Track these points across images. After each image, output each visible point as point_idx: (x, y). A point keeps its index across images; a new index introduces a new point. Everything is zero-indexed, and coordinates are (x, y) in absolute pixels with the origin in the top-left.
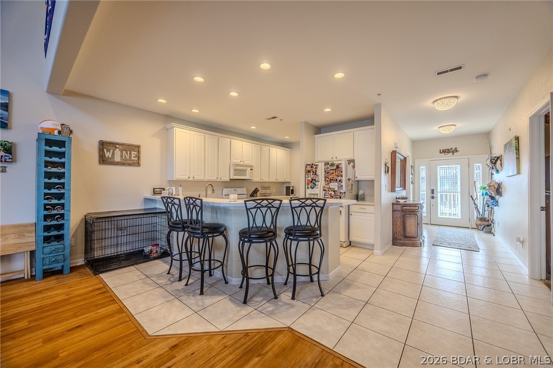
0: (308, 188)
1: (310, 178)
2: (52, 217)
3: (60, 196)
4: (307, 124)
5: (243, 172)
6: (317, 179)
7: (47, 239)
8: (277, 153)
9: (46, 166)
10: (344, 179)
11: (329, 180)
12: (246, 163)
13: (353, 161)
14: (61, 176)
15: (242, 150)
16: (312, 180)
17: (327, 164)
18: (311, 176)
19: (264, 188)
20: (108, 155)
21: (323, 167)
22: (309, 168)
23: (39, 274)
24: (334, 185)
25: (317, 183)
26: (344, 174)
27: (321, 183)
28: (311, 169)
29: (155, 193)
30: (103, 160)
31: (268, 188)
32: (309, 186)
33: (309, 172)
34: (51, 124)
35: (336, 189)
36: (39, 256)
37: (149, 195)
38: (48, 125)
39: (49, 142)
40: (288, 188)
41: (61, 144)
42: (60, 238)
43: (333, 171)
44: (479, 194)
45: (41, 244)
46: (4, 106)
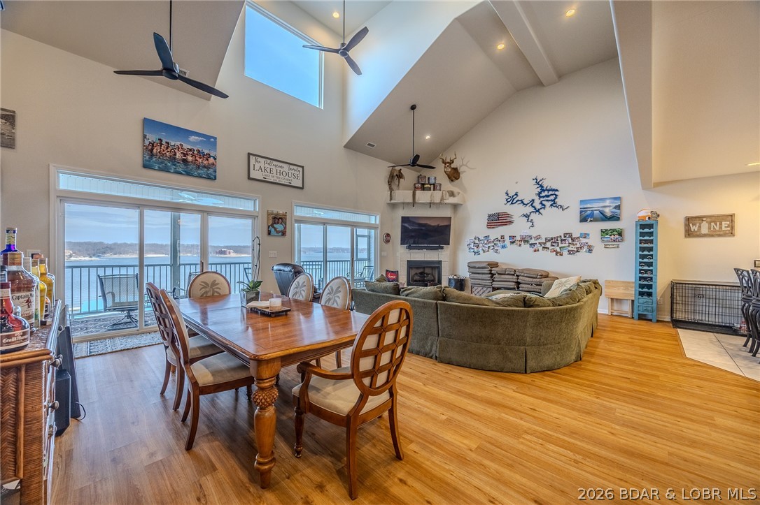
2: (645, 279)
3: (650, 264)
7: (641, 294)
9: (640, 243)
14: (651, 249)
20: (693, 228)
23: (636, 316)
29: (755, 266)
30: (689, 234)
34: (645, 213)
36: (636, 303)
38: (642, 214)
39: (642, 227)
41: (651, 226)
42: (650, 295)
45: (638, 296)
46: (618, 207)
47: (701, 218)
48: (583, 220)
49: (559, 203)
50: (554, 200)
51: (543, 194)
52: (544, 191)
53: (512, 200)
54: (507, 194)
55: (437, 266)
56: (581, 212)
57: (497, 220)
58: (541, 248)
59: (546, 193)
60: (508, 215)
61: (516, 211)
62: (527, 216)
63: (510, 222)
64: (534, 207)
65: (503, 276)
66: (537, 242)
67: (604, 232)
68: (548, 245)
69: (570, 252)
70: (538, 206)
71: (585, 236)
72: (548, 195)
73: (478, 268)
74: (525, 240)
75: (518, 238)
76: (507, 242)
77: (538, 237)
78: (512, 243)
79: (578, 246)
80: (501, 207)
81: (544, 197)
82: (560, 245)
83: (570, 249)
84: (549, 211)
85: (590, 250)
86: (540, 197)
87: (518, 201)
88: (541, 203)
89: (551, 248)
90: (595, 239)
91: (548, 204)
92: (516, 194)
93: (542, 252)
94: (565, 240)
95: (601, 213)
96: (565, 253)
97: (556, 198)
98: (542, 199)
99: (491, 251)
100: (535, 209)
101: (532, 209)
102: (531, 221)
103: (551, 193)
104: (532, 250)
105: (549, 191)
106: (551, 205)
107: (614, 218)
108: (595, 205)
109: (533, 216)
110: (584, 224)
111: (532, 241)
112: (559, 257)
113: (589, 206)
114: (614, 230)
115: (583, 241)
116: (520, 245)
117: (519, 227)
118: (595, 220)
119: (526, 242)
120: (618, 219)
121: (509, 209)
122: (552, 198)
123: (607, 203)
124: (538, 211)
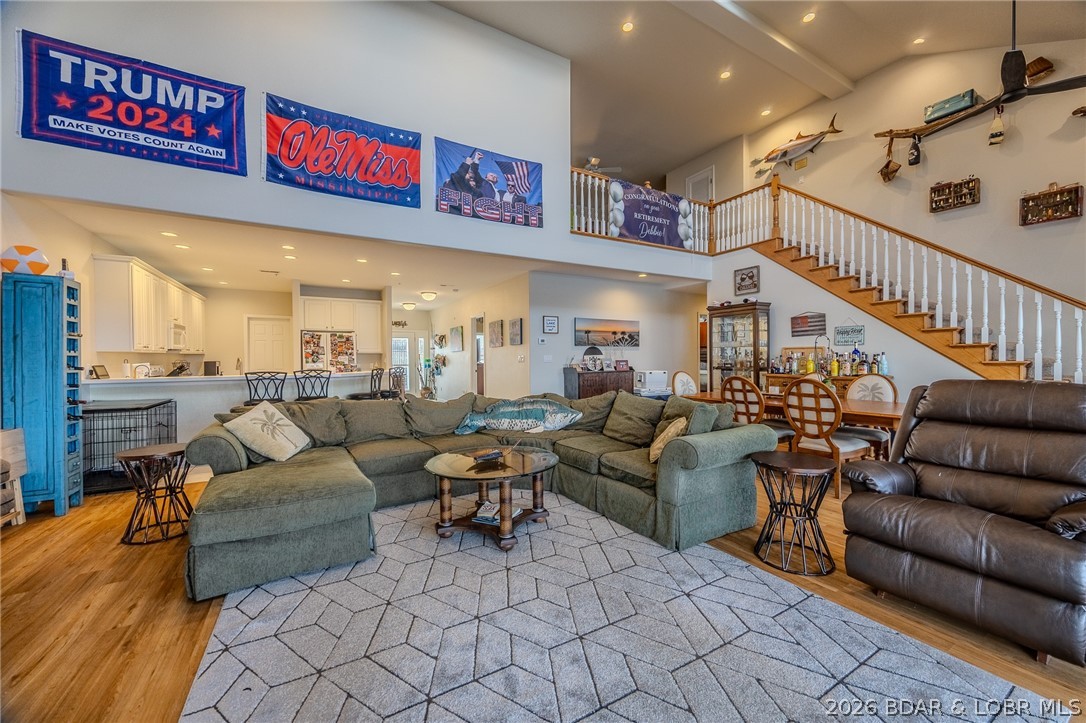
0: (307, 362)
1: (310, 351)
5: (178, 336)
6: (320, 351)
10: (355, 352)
11: (336, 352)
12: (178, 321)
15: (174, 295)
16: (313, 352)
17: (333, 335)
18: (311, 348)
21: (329, 338)
22: (307, 337)
25: (320, 356)
26: (354, 347)
27: (327, 356)
28: (310, 340)
32: (310, 360)
33: (308, 342)
35: (346, 363)
40: (207, 364)
41: (74, 294)
43: (342, 343)
44: (423, 367)
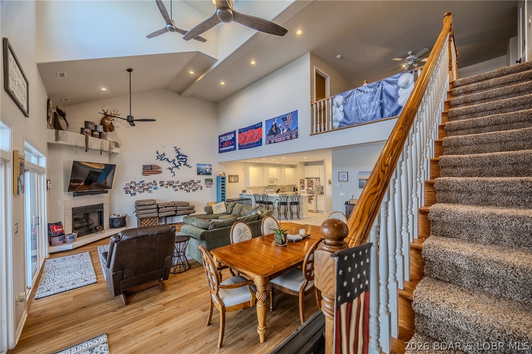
2: (223, 200)
3: (224, 194)
4: (300, 162)
5: (273, 182)
6: (304, 186)
8: (289, 171)
9: (222, 185)
10: (314, 186)
11: (309, 186)
12: (275, 177)
13: (319, 178)
14: (224, 188)
15: (273, 171)
17: (308, 179)
18: (302, 184)
19: (282, 188)
21: (307, 181)
24: (310, 188)
26: (314, 184)
27: (306, 187)
28: (302, 182)
29: (243, 192)
30: (229, 181)
31: (285, 188)
34: (221, 173)
37: (241, 193)
38: (219, 173)
40: (294, 188)
41: (223, 179)
43: (310, 183)
46: (211, 169)
47: (232, 176)
48: (199, 173)
49: (188, 164)
50: (185, 162)
51: (180, 157)
52: (180, 155)
53: (161, 157)
54: (157, 153)
55: (99, 210)
56: (198, 170)
57: (150, 170)
58: (179, 189)
59: (181, 157)
60: (159, 168)
61: (164, 165)
62: (171, 169)
63: (160, 172)
64: (175, 164)
65: (167, 208)
66: (177, 185)
67: (206, 180)
68: (183, 186)
69: (194, 190)
70: (177, 164)
71: (199, 182)
72: (182, 159)
73: (148, 205)
74: (170, 184)
75: (165, 183)
76: (159, 185)
77: (178, 182)
78: (162, 186)
79: (197, 187)
80: (153, 161)
81: (180, 159)
82: (189, 187)
83: (193, 188)
84: (183, 167)
85: (201, 189)
86: (178, 159)
87: (165, 159)
88: (179, 162)
89: (184, 188)
90: (203, 184)
91: (182, 163)
92: (164, 154)
93: (180, 191)
94: (191, 184)
95: (206, 171)
96: (191, 191)
97: (186, 161)
98: (179, 160)
99: (146, 192)
100: (176, 165)
101: (174, 165)
102: (173, 172)
103: (184, 157)
104: (174, 190)
105: (183, 156)
106: (184, 164)
107: (210, 174)
108: (203, 167)
109: (175, 170)
110: (199, 176)
111: (174, 185)
112: (188, 193)
113: (201, 167)
114: (210, 179)
115: (199, 184)
116: (167, 187)
117: (166, 176)
118: (203, 174)
119: (170, 185)
120: (211, 174)
121: (158, 163)
122: (184, 160)
123: (207, 167)
124: (177, 167)
